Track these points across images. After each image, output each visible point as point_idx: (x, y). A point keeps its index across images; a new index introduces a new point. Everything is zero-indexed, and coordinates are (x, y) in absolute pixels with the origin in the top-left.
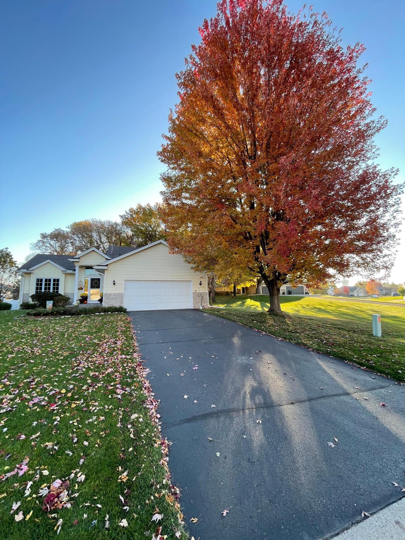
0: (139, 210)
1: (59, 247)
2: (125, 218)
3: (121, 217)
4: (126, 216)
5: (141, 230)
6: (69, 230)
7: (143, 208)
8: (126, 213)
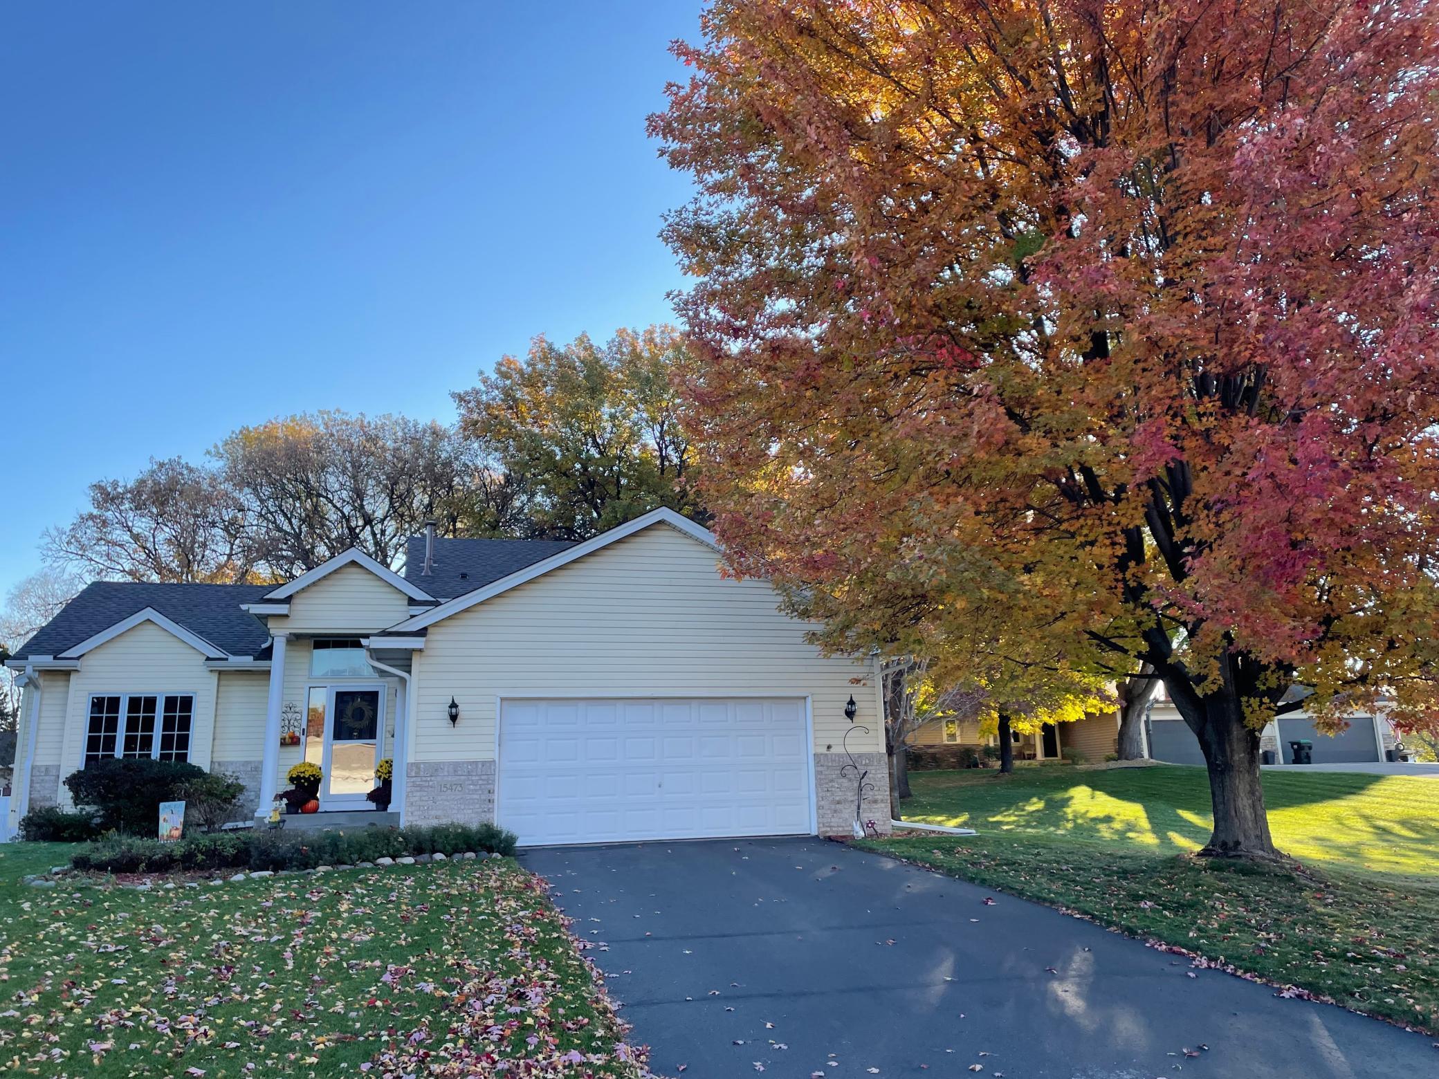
0: (540, 366)
1: (169, 541)
2: (479, 403)
3: (461, 399)
4: (484, 398)
5: (551, 455)
6: (216, 465)
7: (559, 358)
8: (484, 382)
